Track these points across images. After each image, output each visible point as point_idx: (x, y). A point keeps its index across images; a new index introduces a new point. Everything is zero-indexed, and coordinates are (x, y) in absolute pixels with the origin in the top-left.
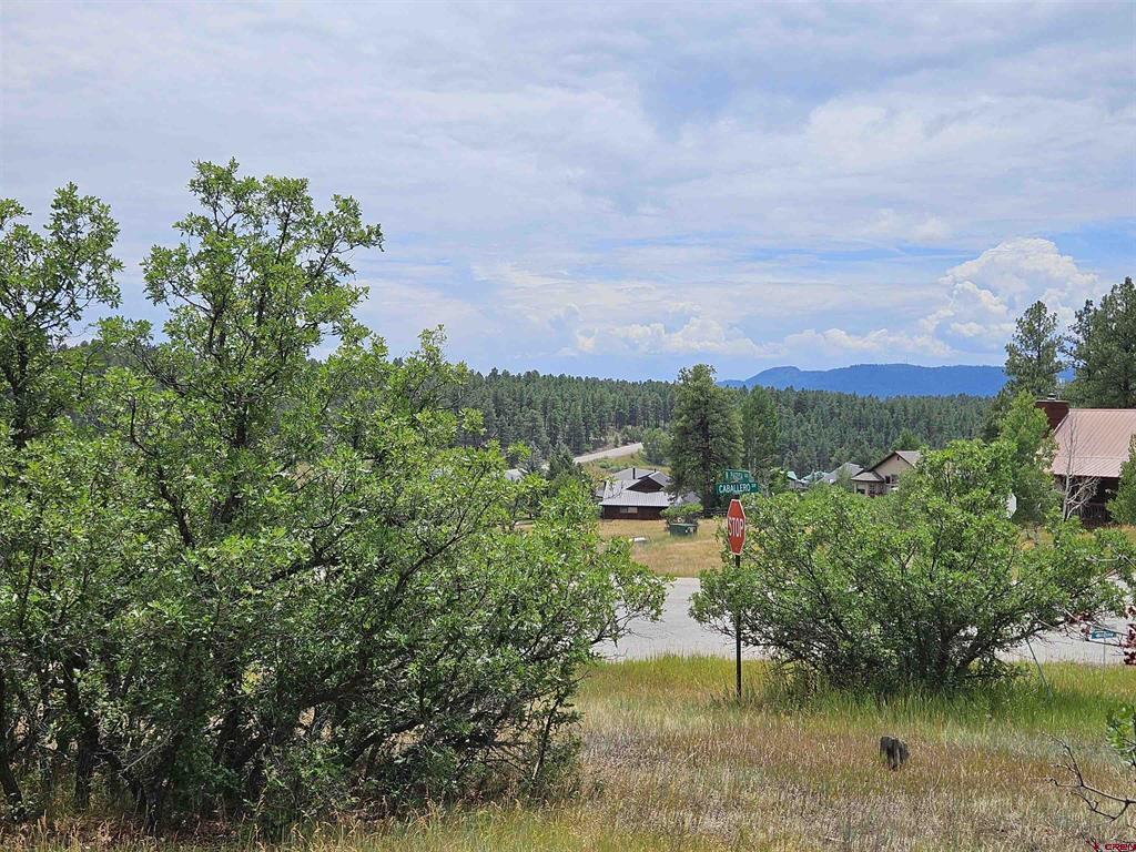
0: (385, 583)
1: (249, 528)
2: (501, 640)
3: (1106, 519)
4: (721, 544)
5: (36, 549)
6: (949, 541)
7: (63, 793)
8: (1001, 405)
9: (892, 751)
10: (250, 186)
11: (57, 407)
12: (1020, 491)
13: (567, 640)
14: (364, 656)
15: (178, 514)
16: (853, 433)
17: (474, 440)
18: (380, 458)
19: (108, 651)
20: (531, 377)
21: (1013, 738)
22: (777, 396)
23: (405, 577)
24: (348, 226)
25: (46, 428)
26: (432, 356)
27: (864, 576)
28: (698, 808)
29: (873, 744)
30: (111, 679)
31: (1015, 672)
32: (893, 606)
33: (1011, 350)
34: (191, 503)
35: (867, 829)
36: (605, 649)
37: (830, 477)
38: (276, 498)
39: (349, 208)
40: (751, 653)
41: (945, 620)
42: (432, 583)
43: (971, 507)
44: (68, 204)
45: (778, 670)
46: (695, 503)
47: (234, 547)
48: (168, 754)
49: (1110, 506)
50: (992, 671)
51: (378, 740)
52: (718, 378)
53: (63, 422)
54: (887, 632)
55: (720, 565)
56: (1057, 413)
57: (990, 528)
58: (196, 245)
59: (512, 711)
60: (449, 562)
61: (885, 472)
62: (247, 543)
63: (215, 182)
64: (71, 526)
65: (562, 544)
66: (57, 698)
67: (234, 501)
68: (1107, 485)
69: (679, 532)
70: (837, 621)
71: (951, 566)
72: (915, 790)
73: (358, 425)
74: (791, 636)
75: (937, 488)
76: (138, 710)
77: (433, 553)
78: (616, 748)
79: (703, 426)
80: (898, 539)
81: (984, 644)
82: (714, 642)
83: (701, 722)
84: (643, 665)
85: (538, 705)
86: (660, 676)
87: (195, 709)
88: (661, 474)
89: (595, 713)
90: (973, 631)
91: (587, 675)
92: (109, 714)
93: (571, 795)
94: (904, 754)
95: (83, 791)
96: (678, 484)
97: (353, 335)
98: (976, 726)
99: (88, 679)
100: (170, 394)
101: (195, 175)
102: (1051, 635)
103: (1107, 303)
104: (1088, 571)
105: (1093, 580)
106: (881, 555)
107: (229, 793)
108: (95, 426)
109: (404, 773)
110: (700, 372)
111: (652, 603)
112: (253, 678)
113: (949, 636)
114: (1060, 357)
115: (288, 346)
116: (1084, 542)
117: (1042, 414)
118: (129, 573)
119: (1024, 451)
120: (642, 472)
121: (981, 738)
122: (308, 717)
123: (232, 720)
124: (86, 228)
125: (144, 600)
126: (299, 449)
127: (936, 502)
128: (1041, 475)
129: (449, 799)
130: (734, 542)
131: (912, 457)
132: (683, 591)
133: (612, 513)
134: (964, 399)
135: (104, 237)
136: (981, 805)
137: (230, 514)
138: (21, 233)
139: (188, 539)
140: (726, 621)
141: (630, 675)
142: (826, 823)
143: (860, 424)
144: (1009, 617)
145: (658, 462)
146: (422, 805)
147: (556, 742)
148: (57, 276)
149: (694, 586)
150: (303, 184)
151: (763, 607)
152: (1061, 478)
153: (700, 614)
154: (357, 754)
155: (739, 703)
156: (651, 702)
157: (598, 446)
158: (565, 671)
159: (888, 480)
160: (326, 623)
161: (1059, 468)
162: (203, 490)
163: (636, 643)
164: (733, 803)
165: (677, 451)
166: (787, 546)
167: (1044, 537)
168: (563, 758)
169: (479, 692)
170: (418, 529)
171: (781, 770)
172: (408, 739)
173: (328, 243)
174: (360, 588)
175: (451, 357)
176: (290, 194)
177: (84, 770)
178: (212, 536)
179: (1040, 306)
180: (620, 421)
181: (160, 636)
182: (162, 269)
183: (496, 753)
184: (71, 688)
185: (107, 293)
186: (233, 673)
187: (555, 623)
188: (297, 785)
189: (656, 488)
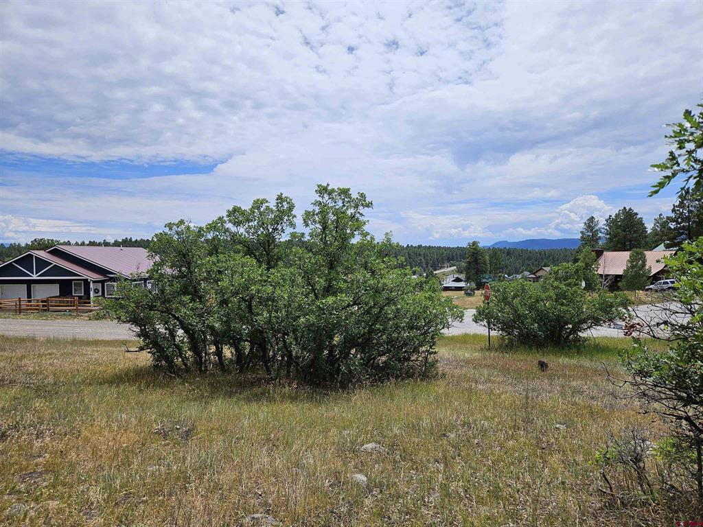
0: (375, 311)
1: (334, 294)
2: (412, 328)
3: (618, 289)
4: (483, 298)
5: (273, 301)
6: (561, 296)
7: (283, 373)
8: (579, 251)
9: (543, 365)
10: (333, 191)
11: (279, 259)
12: (586, 280)
13: (433, 329)
14: (370, 332)
15: (313, 290)
16: (527, 262)
17: (402, 266)
18: (373, 272)
19: (295, 331)
20: (420, 247)
21: (586, 362)
22: (501, 250)
23: (382, 308)
24: (362, 201)
25: (276, 265)
26: (389, 240)
27: (531, 308)
28: (476, 382)
29: (536, 362)
30: (296, 339)
31: (586, 339)
32: (542, 317)
33: (582, 232)
34: (318, 287)
35: (534, 390)
36: (445, 331)
37: (519, 276)
38: (343, 285)
39: (362, 195)
40: (493, 333)
41: (560, 322)
42: (390, 311)
43: (569, 285)
44: (280, 199)
45: (503, 338)
46: (474, 285)
47: (330, 300)
48: (312, 361)
49: (620, 284)
50: (578, 339)
51: (374, 358)
52: (481, 245)
53: (280, 263)
54: (540, 326)
55: (482, 305)
56: (599, 254)
57: (575, 292)
58: (317, 209)
59: (416, 350)
60: (395, 304)
61: (538, 274)
62: (334, 298)
63: (323, 190)
64: (283, 294)
65: (430, 299)
66: (281, 344)
67: (330, 286)
68: (617, 278)
69: (469, 295)
70: (522, 323)
71: (562, 304)
72: (551, 378)
73: (366, 262)
74: (507, 327)
75: (556, 279)
76: (304, 348)
77: (390, 301)
78: (449, 362)
79: (476, 261)
80: (543, 296)
81: (576, 329)
82: (481, 329)
83: (477, 354)
84: (458, 337)
85: (424, 349)
86: (464, 340)
87: (320, 349)
88: (462, 276)
89: (443, 352)
90: (570, 326)
91: (439, 339)
92: (295, 350)
93: (435, 377)
94: (547, 366)
95: (288, 372)
96: (468, 280)
97: (365, 235)
98: (572, 357)
99: (289, 339)
100: (310, 254)
101: (317, 188)
102: (599, 328)
103: (617, 216)
104: (612, 306)
105: (614, 309)
106: (537, 301)
107: (331, 374)
108: (289, 265)
109: (382, 369)
110: (474, 243)
111: (460, 317)
112: (337, 339)
113: (562, 328)
114: (600, 235)
115: (345, 239)
116: (610, 297)
117: (594, 253)
118: (300, 308)
119: (588, 266)
120: (456, 276)
121: (574, 361)
122: (353, 351)
123: (331, 352)
124: (286, 205)
125: (305, 316)
126: (349, 270)
127: (556, 284)
128: (594, 275)
129: (397, 377)
130: (487, 297)
131: (547, 269)
132: (470, 313)
133: (447, 289)
134: (566, 250)
135: (291, 208)
136: (574, 384)
137: (329, 290)
138: (268, 208)
139: (317, 297)
140: (485, 322)
141: (453, 340)
142: (520, 388)
143: (529, 259)
144: (584, 321)
145: (461, 273)
146: (388, 379)
147: (430, 360)
148: (278, 220)
149: (474, 311)
150: (349, 190)
151: (497, 318)
152: (601, 275)
153: (476, 320)
154: (368, 363)
155: (489, 349)
156: (460, 348)
157: (441, 268)
158: (432, 338)
159: (539, 277)
160: (358, 322)
161: (600, 271)
162: (321, 282)
163: (455, 329)
164: (488, 381)
165: (468, 269)
166: (505, 299)
167: (595, 295)
168: (433, 365)
169: (405, 344)
170: (385, 294)
171: (505, 370)
172: (384, 358)
173: (356, 206)
174: (368, 312)
175: (394, 241)
176: (345, 192)
177: (289, 366)
178: (324, 296)
179: (593, 217)
180: (449, 260)
181: (309, 326)
182: (308, 216)
183: (411, 363)
184: (284, 341)
185: (292, 225)
186: (331, 338)
187: (428, 324)
188: (350, 371)
189: (461, 281)
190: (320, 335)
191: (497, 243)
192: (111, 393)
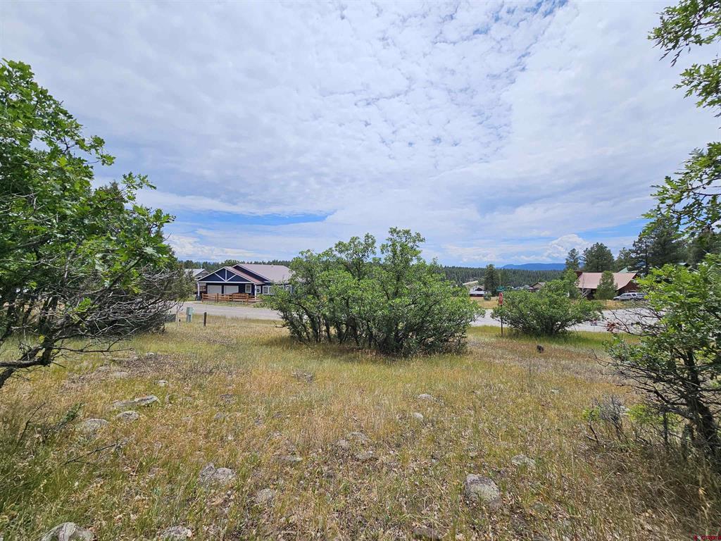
0: (426, 308)
1: (400, 297)
2: (450, 320)
3: (593, 298)
4: (497, 302)
5: (362, 300)
6: (553, 303)
7: (366, 345)
8: (565, 272)
9: (540, 349)
10: (400, 231)
11: (365, 274)
12: (571, 292)
13: (464, 321)
14: (422, 323)
15: (387, 294)
16: (527, 279)
17: (443, 280)
18: (425, 284)
19: (374, 320)
20: (453, 267)
21: (571, 348)
22: (509, 271)
23: (430, 307)
24: (418, 238)
25: (363, 278)
26: (435, 263)
27: (531, 310)
28: (494, 358)
29: (535, 347)
30: (374, 324)
31: (571, 332)
32: (539, 316)
33: (567, 259)
34: (389, 292)
35: (534, 365)
36: (472, 323)
37: (522, 288)
38: (406, 291)
39: (418, 234)
40: (504, 326)
41: (552, 320)
42: (436, 308)
43: (559, 295)
44: (367, 236)
45: (511, 329)
46: (490, 293)
47: (398, 300)
48: (385, 339)
49: (594, 295)
50: (565, 332)
51: (425, 339)
52: (495, 267)
53: (366, 276)
54: (537, 322)
55: (497, 306)
56: (579, 274)
57: (564, 299)
58: (390, 243)
59: (452, 335)
60: (439, 305)
61: (535, 287)
62: (400, 300)
63: (393, 231)
64: (368, 296)
65: (463, 301)
66: (365, 327)
67: (397, 291)
68: (593, 291)
69: (487, 300)
70: (525, 320)
71: (554, 308)
72: (545, 357)
73: (420, 277)
74: (514, 322)
75: (550, 291)
76: (379, 330)
77: (436, 302)
78: (475, 345)
79: (492, 277)
80: (540, 302)
81: (562, 326)
82: (496, 323)
83: (493, 340)
84: (479, 327)
85: (458, 335)
86: (484, 329)
87: (390, 331)
88: (482, 287)
89: (470, 337)
90: (560, 323)
91: (469, 328)
92: (374, 331)
93: (465, 353)
94: (543, 350)
95: (370, 345)
96: (486, 289)
97: (419, 259)
98: (561, 344)
99: (371, 324)
100: (384, 271)
101: (390, 230)
102: (580, 324)
103: (592, 248)
104: (590, 310)
105: (591, 312)
106: (536, 305)
107: (396, 347)
108: (371, 277)
109: (430, 346)
110: (491, 266)
111: (483, 314)
112: (401, 325)
113: (553, 324)
114: (580, 261)
115: (407, 261)
116: (588, 303)
117: (575, 274)
118: (377, 305)
119: (571, 282)
120: (478, 287)
121: (562, 347)
122: (411, 334)
123: (396, 335)
124: (370, 241)
125: (381, 310)
126: (409, 282)
127: (549, 294)
128: (576, 288)
129: (440, 352)
130: (500, 302)
131: (543, 284)
132: (489, 312)
133: (472, 295)
134: (555, 271)
135: (373, 243)
136: (563, 362)
137: (396, 294)
138: (359, 242)
139: (388, 299)
140: (499, 318)
141: (477, 329)
142: (524, 363)
143: (528, 277)
144: (570, 320)
145: (481, 285)
146: (435, 353)
147: (461, 342)
148: (365, 250)
149: (492, 311)
150: (409, 231)
151: (507, 316)
152: (581, 289)
153: (493, 317)
154: (421, 342)
155: (502, 336)
156: (482, 335)
157: (467, 282)
158: (464, 327)
159: (536, 289)
160: (415, 316)
161: (580, 286)
162: (391, 289)
163: (479, 322)
164: (502, 357)
165: (486, 283)
166: (513, 303)
167: (577, 302)
168: (463, 345)
169: (445, 331)
170: (432, 298)
171: (513, 351)
172: (431, 339)
173: (414, 242)
174: (421, 309)
175: (439, 264)
176: (407, 232)
177: (370, 341)
178: (393, 298)
179: (574, 249)
180: (473, 276)
181: (384, 317)
182: (384, 247)
183: (449, 343)
184: (368, 326)
185: (374, 253)
186: (397, 325)
187: (461, 318)
188: (409, 346)
189: (481, 290)
190: (390, 322)
191: (506, 266)
192: (267, 351)
